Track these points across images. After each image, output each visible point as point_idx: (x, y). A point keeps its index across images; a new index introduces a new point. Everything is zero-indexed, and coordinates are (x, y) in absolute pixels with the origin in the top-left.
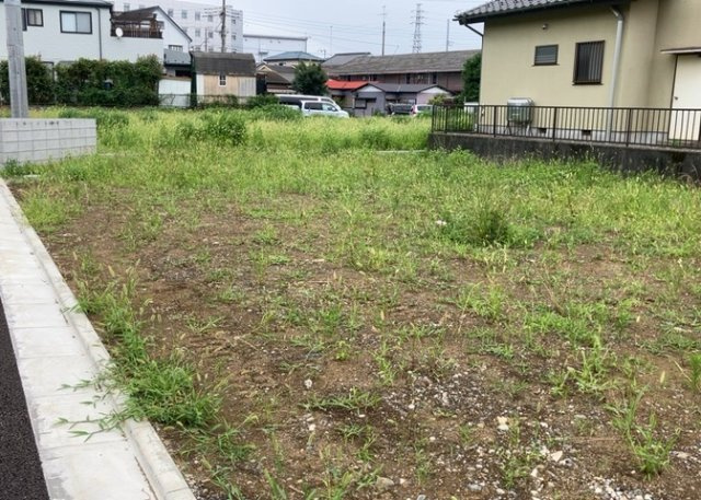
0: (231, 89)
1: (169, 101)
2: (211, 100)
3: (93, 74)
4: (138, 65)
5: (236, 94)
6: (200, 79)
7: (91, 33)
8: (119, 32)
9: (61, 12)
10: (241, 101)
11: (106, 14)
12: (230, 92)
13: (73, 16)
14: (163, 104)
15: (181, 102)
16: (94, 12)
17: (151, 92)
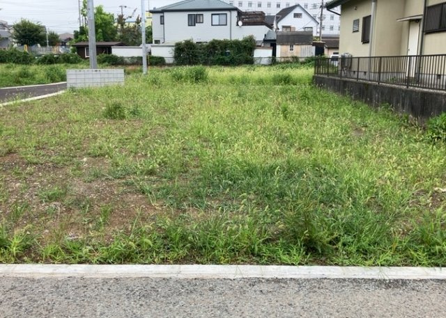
0: (297, 53)
1: (258, 61)
2: (283, 60)
3: (219, 48)
4: (243, 41)
5: (299, 55)
6: (279, 48)
7: (226, 25)
8: (240, 23)
9: (212, 14)
10: (301, 60)
11: (235, 14)
12: (295, 55)
13: (217, 16)
14: (255, 63)
15: (265, 61)
16: (228, 13)
17: (249, 56)
